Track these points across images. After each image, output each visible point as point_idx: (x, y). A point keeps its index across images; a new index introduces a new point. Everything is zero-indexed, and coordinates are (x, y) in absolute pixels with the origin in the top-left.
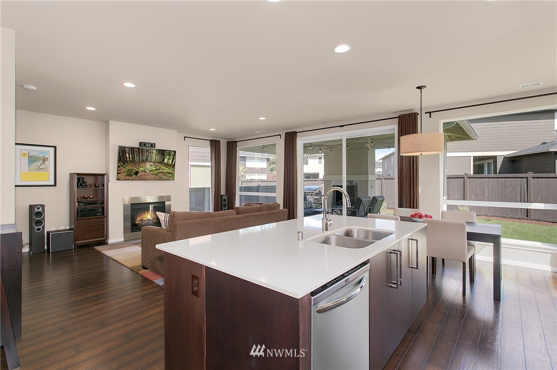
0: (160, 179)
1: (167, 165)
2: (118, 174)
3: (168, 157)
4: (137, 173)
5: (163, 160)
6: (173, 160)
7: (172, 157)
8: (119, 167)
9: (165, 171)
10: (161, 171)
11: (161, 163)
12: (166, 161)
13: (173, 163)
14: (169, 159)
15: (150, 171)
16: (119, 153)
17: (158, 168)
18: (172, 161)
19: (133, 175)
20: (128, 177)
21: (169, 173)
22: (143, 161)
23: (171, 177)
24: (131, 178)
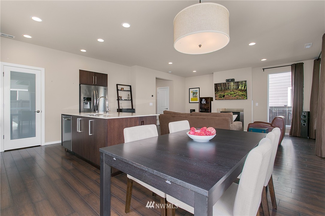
0: (237, 99)
1: (241, 90)
2: (215, 97)
3: (241, 85)
4: (224, 96)
5: (238, 87)
6: (245, 86)
7: (244, 85)
8: (215, 94)
9: (240, 94)
10: (237, 94)
11: (236, 89)
12: (240, 88)
13: (245, 89)
14: (242, 86)
15: (231, 95)
16: (215, 87)
17: (235, 92)
18: (244, 88)
19: (222, 97)
20: (220, 98)
21: (243, 95)
22: (226, 89)
23: (245, 97)
24: (221, 99)
